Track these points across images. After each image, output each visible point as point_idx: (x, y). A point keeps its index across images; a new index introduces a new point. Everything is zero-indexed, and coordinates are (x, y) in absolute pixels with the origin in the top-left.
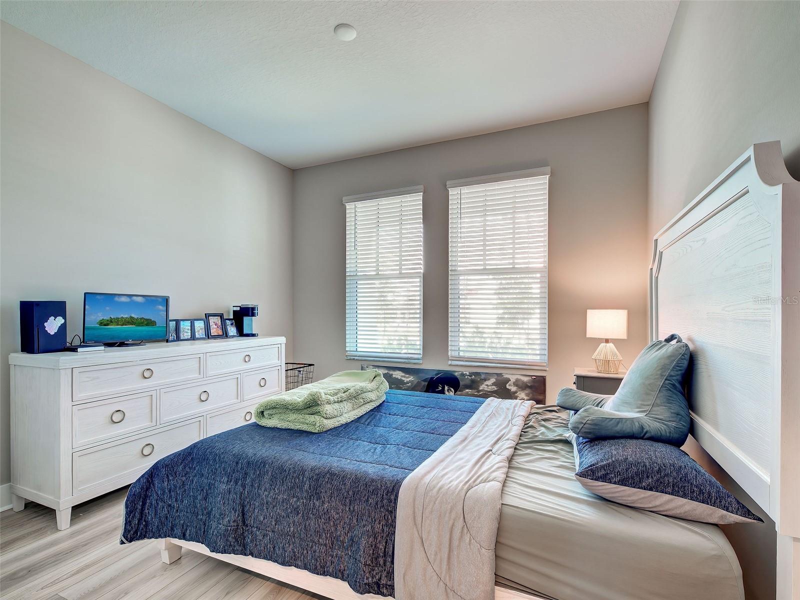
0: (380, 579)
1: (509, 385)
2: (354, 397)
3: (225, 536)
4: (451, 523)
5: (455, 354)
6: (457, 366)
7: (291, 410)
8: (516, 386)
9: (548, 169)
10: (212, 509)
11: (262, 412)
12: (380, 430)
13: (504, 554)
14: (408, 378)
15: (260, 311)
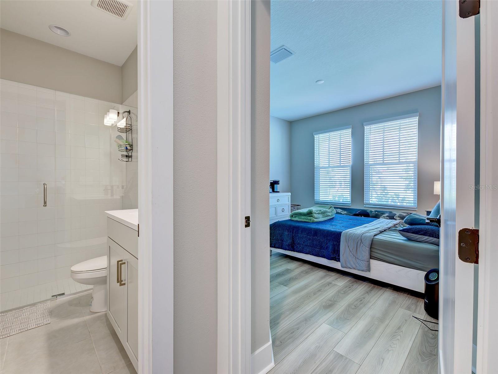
0: (336, 256)
1: (396, 217)
2: (323, 213)
3: (289, 245)
4: (357, 241)
5: (367, 202)
6: (368, 207)
7: (302, 215)
8: (400, 218)
9: (418, 114)
10: (283, 239)
11: (292, 216)
12: (333, 224)
13: (373, 250)
14: (344, 212)
15: (280, 183)
